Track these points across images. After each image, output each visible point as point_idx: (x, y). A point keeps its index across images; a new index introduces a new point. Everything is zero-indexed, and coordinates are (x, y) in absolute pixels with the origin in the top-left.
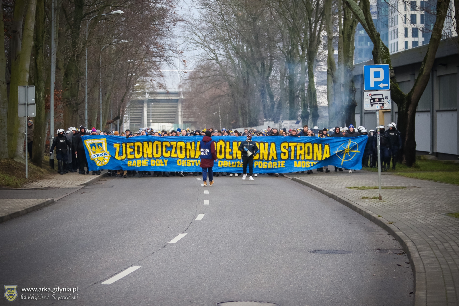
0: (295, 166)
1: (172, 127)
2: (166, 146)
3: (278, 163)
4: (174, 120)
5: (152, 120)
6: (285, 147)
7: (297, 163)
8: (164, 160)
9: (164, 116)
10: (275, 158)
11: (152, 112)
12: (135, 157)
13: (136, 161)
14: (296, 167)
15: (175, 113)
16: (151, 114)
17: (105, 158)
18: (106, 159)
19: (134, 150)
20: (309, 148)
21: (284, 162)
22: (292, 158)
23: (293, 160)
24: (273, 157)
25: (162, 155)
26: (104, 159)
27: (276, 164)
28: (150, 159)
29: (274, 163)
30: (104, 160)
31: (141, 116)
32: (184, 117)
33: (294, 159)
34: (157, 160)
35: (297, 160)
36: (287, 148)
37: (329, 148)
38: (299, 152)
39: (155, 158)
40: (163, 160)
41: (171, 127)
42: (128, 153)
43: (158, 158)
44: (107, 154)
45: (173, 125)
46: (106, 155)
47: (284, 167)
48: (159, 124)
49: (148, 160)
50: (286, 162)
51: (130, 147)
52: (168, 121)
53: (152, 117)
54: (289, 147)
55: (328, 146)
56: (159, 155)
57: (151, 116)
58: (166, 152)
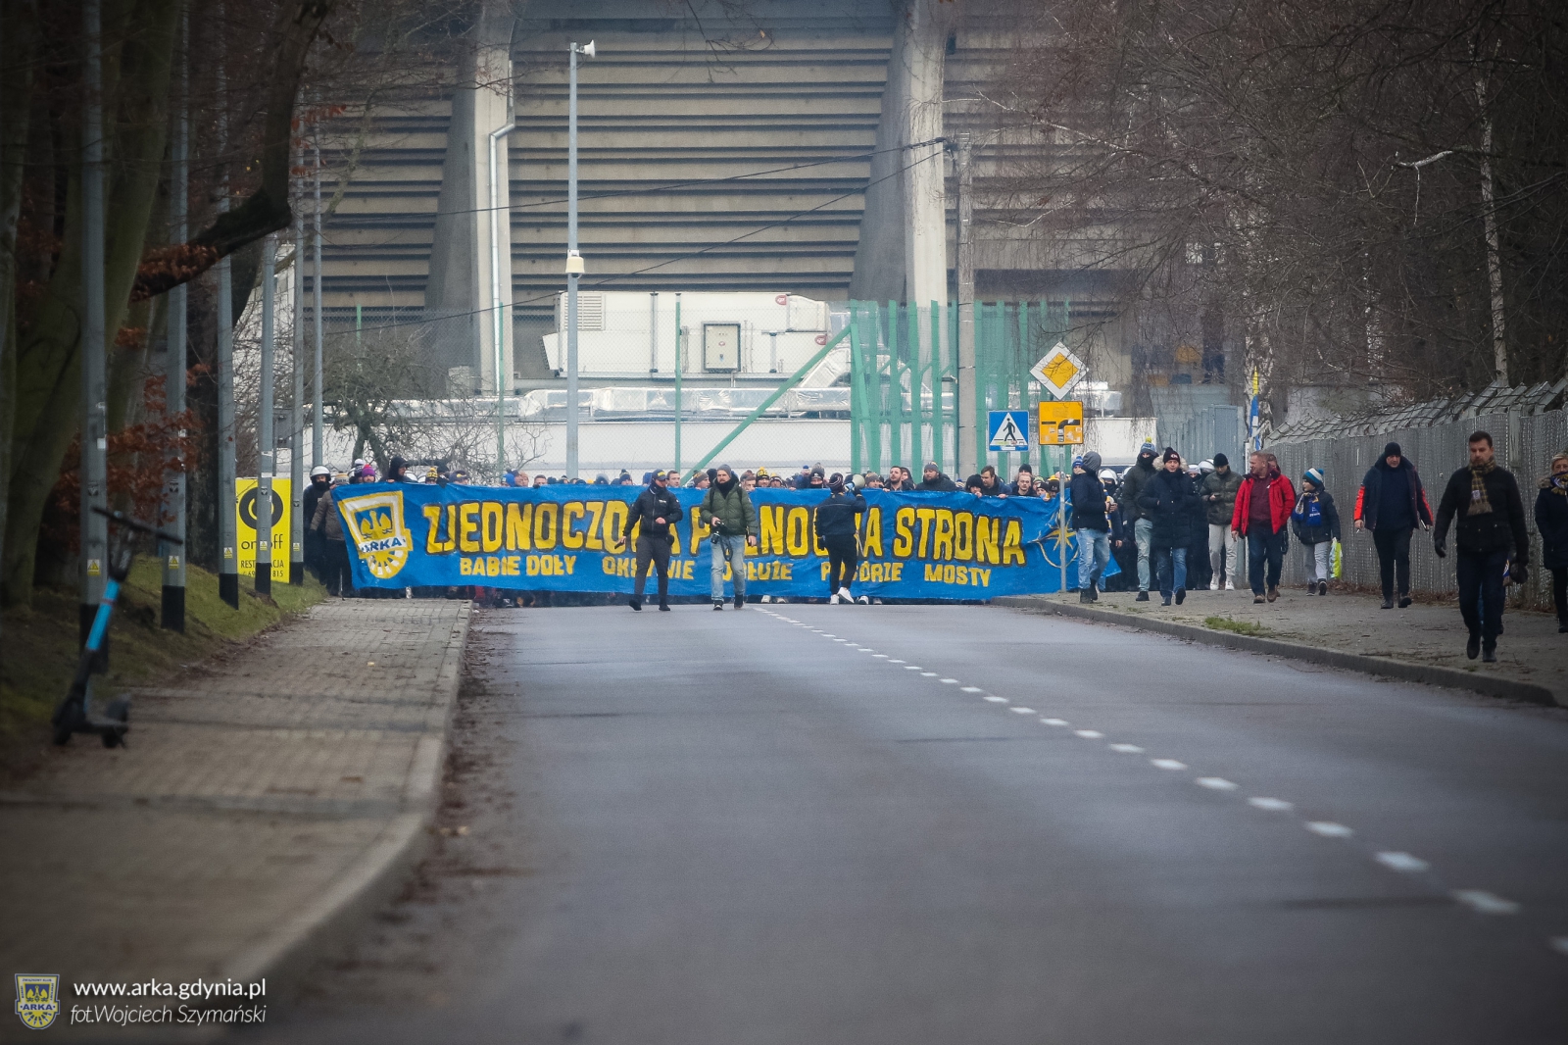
0: (927, 579)
1: (827, 344)
2: (573, 515)
3: (884, 568)
4: (845, 250)
5: (589, 252)
6: (905, 521)
7: (934, 569)
8: (566, 557)
9: (720, 204)
10: (879, 553)
11: (588, 157)
12: (481, 548)
13: (485, 561)
14: (930, 582)
15: (861, 171)
16: (573, 173)
17: (393, 553)
18: (397, 559)
19: (480, 527)
20: (963, 525)
21: (901, 565)
22: (922, 553)
23: (925, 560)
24: (871, 549)
25: (559, 540)
26: (391, 556)
27: (881, 570)
28: (524, 553)
29: (874, 566)
30: (391, 560)
31: (430, 205)
32: (980, 219)
33: (926, 557)
34: (544, 557)
35: (935, 563)
36: (911, 523)
37: (1021, 531)
38: (939, 537)
39: (540, 550)
40: (562, 559)
41: (808, 346)
42: (464, 535)
43: (547, 551)
44: (401, 542)
45: (844, 315)
46: (397, 546)
47: (899, 579)
48: (666, 299)
49: (518, 558)
50: (904, 566)
51: (471, 518)
52: (768, 266)
53: (587, 221)
54: (918, 521)
55: (1017, 523)
56: (551, 543)
57: (573, 205)
58: (573, 535)
